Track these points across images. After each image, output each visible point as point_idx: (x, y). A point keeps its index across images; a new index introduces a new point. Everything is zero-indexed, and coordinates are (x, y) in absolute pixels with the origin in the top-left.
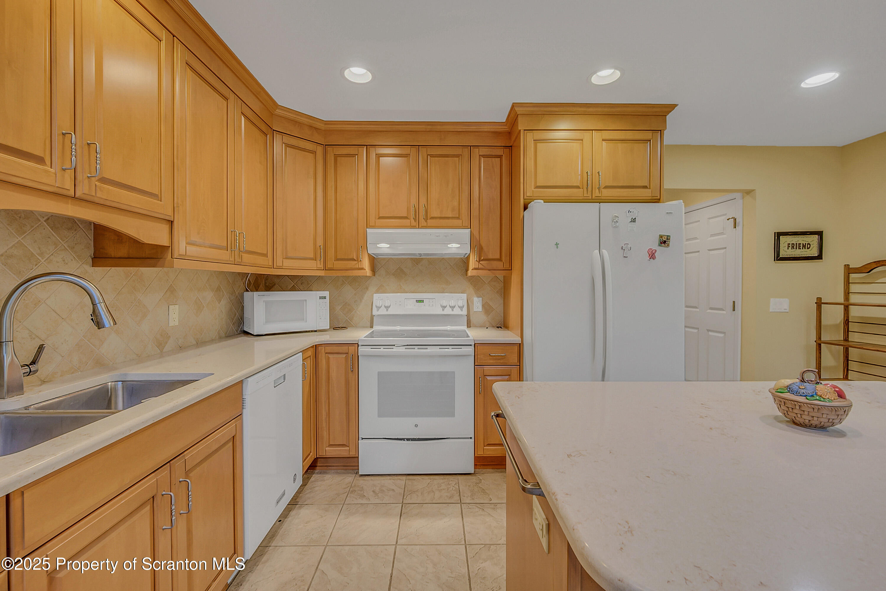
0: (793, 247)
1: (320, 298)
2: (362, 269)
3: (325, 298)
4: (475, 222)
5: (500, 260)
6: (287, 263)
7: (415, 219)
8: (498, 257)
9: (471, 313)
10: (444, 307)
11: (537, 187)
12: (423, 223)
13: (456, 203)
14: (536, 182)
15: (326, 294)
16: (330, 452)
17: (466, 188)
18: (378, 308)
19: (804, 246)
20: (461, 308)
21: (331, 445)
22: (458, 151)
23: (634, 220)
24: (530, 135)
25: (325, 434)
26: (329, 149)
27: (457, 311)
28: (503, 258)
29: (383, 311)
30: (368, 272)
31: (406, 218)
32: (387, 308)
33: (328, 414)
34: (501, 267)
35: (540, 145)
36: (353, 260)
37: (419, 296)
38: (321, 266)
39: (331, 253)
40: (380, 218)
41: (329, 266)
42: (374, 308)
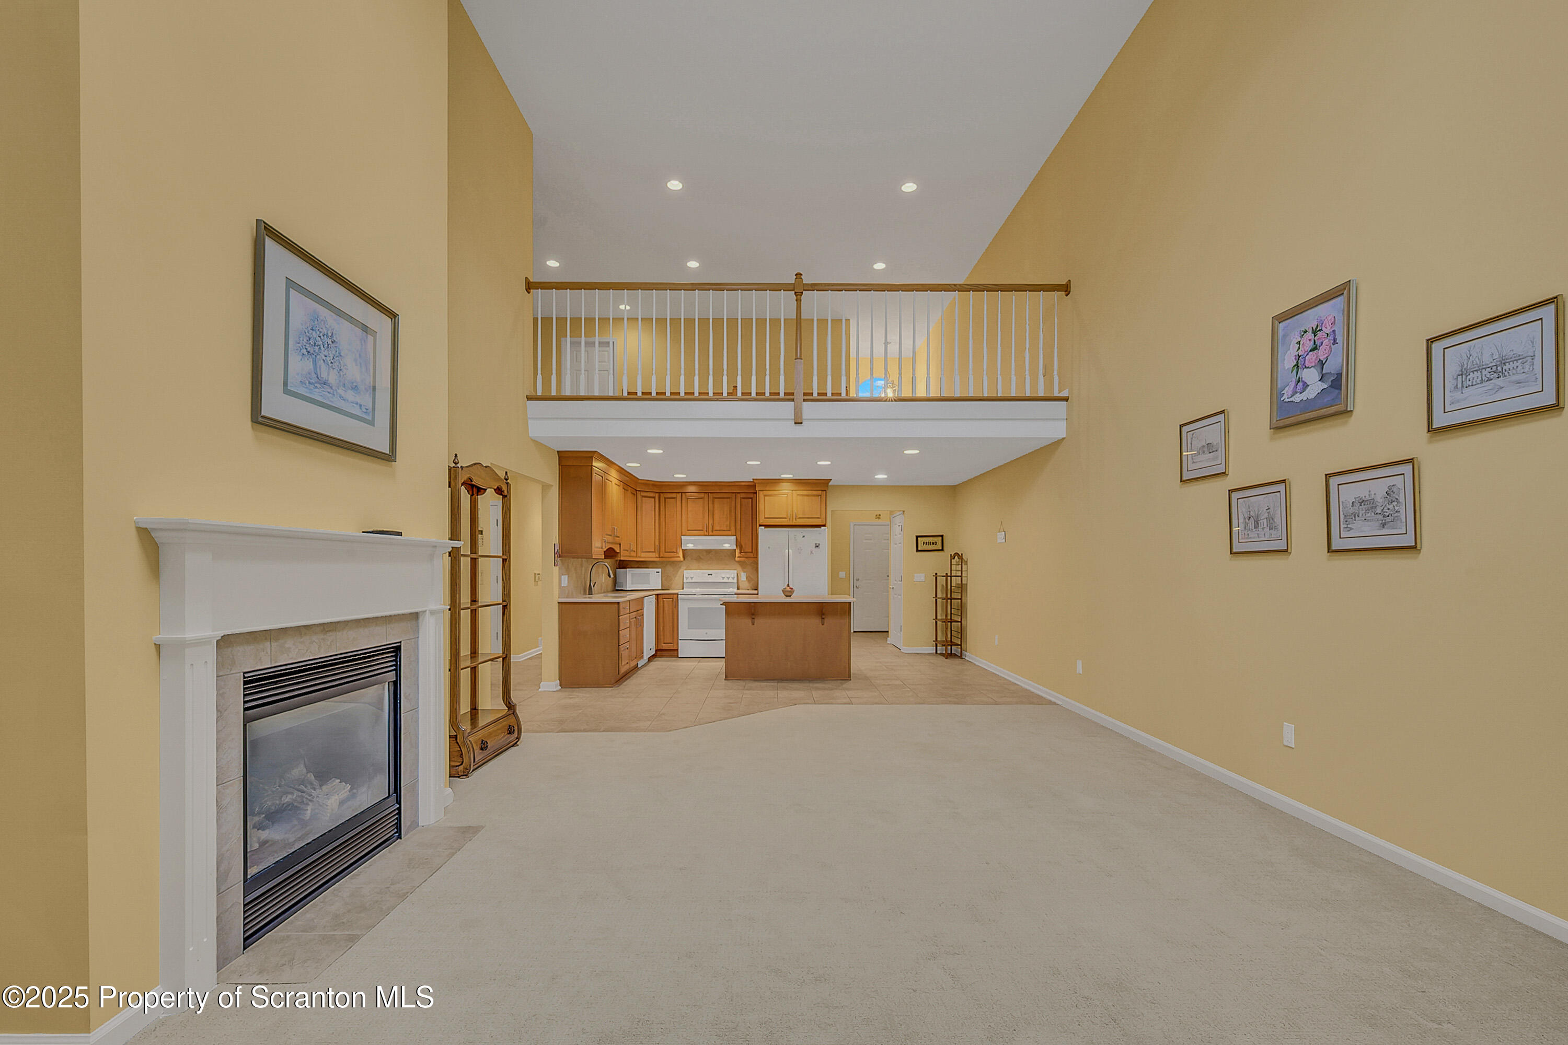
0: (926, 544)
1: (657, 572)
2: (679, 557)
3: (659, 572)
4: (738, 533)
5: (752, 552)
6: (643, 555)
7: (707, 531)
8: (751, 551)
9: (740, 581)
10: (723, 578)
11: (765, 518)
12: (711, 533)
13: (728, 523)
14: (765, 516)
15: (660, 570)
16: (665, 646)
17: (733, 515)
18: (687, 578)
19: (933, 543)
20: (733, 578)
21: (664, 643)
22: (729, 495)
23: (804, 537)
24: (761, 493)
25: (662, 638)
26: (662, 495)
27: (731, 580)
28: (753, 552)
29: (689, 580)
30: (682, 559)
31: (702, 530)
32: (692, 578)
33: (664, 629)
34: (752, 556)
35: (766, 498)
36: (674, 552)
37: (710, 572)
38: (658, 556)
39: (663, 549)
40: (688, 530)
41: (661, 555)
42: (685, 579)
